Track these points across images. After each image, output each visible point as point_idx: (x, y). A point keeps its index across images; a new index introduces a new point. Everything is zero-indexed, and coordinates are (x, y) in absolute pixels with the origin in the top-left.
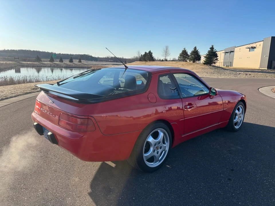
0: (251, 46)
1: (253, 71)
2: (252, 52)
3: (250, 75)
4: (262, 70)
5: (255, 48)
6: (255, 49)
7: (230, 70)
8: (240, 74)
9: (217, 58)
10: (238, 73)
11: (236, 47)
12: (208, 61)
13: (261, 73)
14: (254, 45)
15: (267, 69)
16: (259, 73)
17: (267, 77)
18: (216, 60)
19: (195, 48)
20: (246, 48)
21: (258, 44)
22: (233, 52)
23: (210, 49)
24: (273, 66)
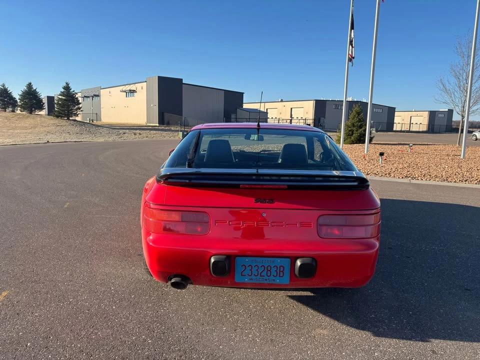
0: (129, 89)
1: (141, 128)
2: (130, 98)
3: (140, 134)
4: (152, 126)
5: (134, 91)
6: (135, 94)
7: (107, 127)
8: (124, 133)
9: (81, 106)
10: (121, 131)
11: (101, 89)
12: (63, 111)
13: (155, 132)
14: (133, 87)
15: (158, 125)
16: (152, 132)
17: (165, 137)
18: (77, 109)
19: (30, 85)
20: (121, 91)
21: (139, 86)
22: (98, 96)
23: (63, 89)
24: (166, 121)
